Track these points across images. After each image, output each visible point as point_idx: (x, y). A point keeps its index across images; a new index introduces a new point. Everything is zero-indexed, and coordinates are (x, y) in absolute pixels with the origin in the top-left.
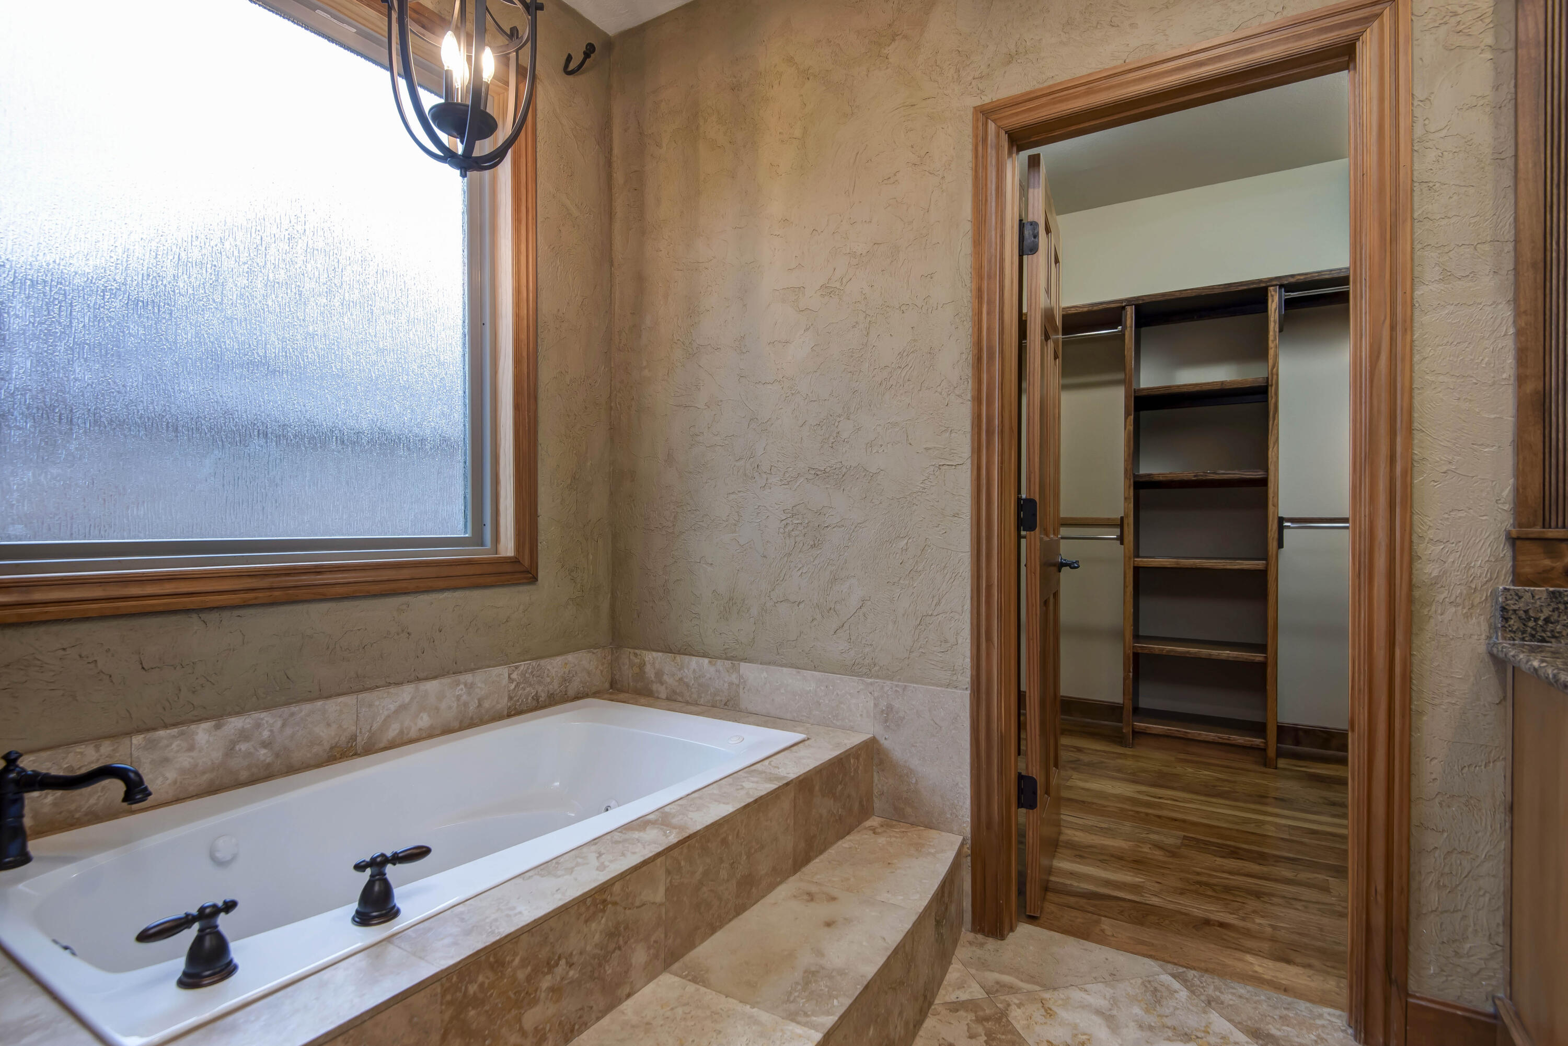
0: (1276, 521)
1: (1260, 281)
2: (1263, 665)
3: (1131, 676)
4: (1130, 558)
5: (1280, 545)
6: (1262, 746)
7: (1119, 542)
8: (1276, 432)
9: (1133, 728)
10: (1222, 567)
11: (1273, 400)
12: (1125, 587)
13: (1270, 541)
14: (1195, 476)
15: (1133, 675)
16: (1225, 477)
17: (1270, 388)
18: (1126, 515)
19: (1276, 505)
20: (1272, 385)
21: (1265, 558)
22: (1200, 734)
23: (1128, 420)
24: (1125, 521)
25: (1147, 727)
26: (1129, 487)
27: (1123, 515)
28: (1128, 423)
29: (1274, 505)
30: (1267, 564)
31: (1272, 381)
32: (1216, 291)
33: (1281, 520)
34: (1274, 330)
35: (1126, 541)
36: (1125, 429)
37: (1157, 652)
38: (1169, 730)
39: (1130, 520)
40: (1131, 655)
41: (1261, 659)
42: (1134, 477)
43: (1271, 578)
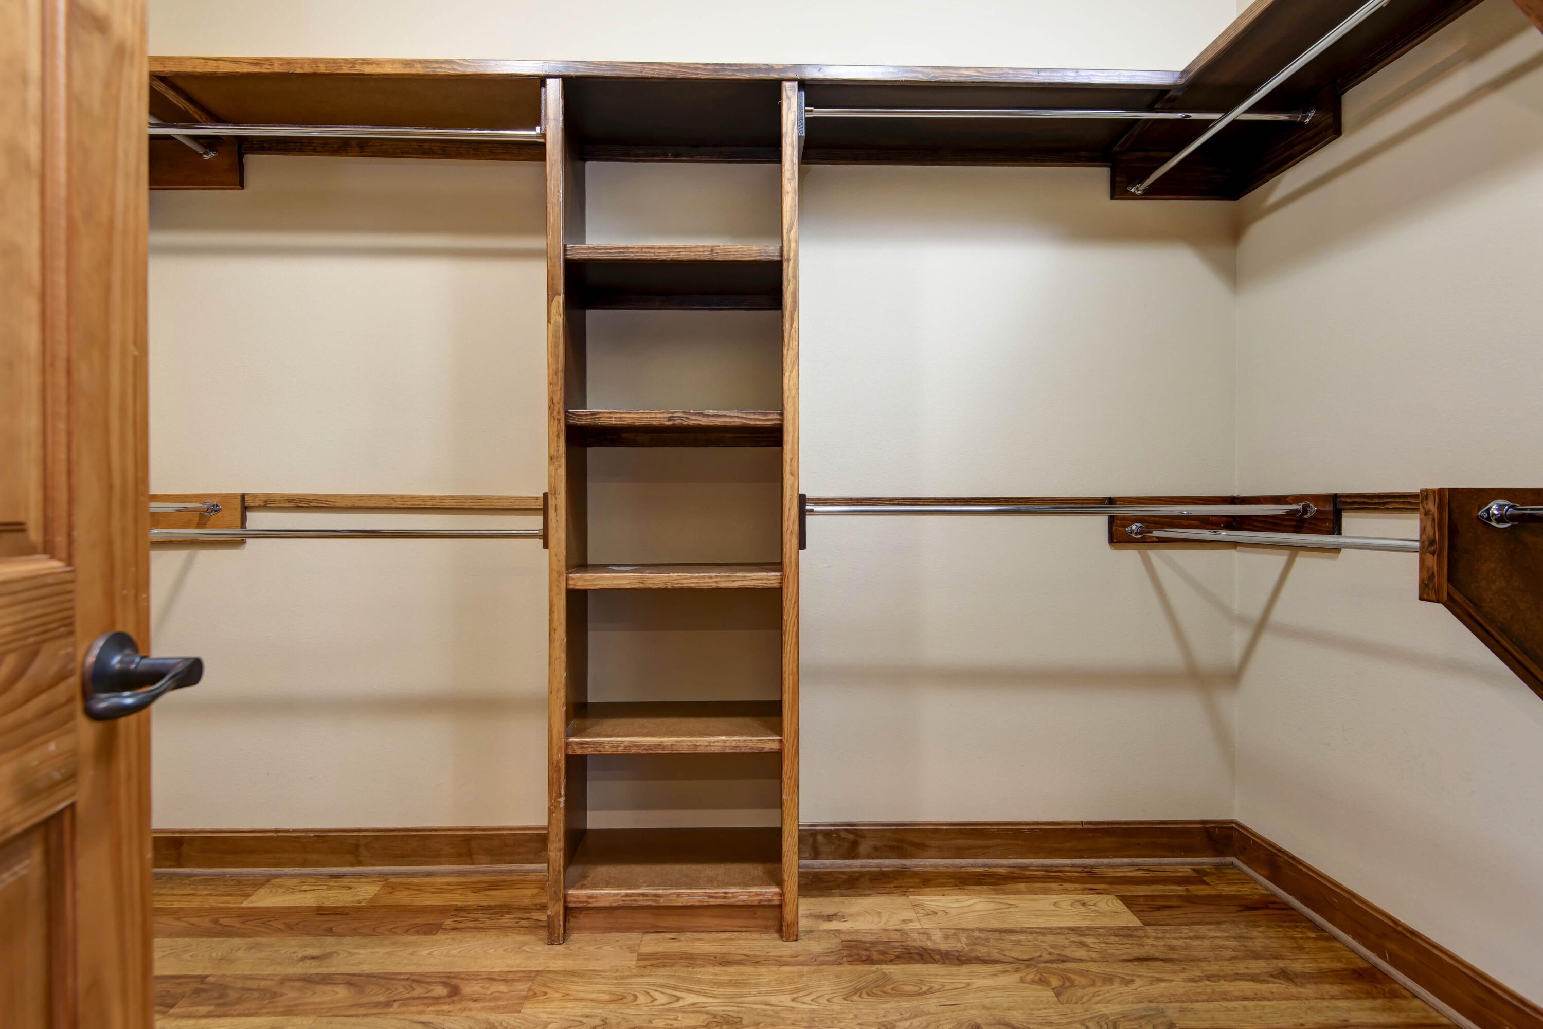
0: (796, 501)
1: (770, 68)
2: (777, 756)
3: (562, 805)
4: (559, 574)
5: (802, 545)
6: (776, 900)
7: (540, 542)
8: (795, 343)
9: (565, 902)
10: (714, 585)
11: (791, 287)
12: (552, 630)
13: (787, 536)
14: (670, 419)
15: (566, 802)
16: (718, 422)
17: (785, 264)
18: (553, 490)
19: (795, 474)
20: (788, 260)
21: (778, 566)
22: (679, 895)
23: (554, 304)
24: (552, 502)
25: (591, 897)
26: (558, 436)
27: (547, 491)
28: (553, 311)
29: (792, 474)
30: (782, 579)
31: (789, 252)
32: (702, 75)
33: (803, 499)
34: (792, 161)
35: (552, 541)
36: (549, 321)
37: (608, 750)
38: (627, 895)
39: (560, 502)
40: (562, 764)
41: (775, 746)
42: (567, 417)
43: (788, 604)
